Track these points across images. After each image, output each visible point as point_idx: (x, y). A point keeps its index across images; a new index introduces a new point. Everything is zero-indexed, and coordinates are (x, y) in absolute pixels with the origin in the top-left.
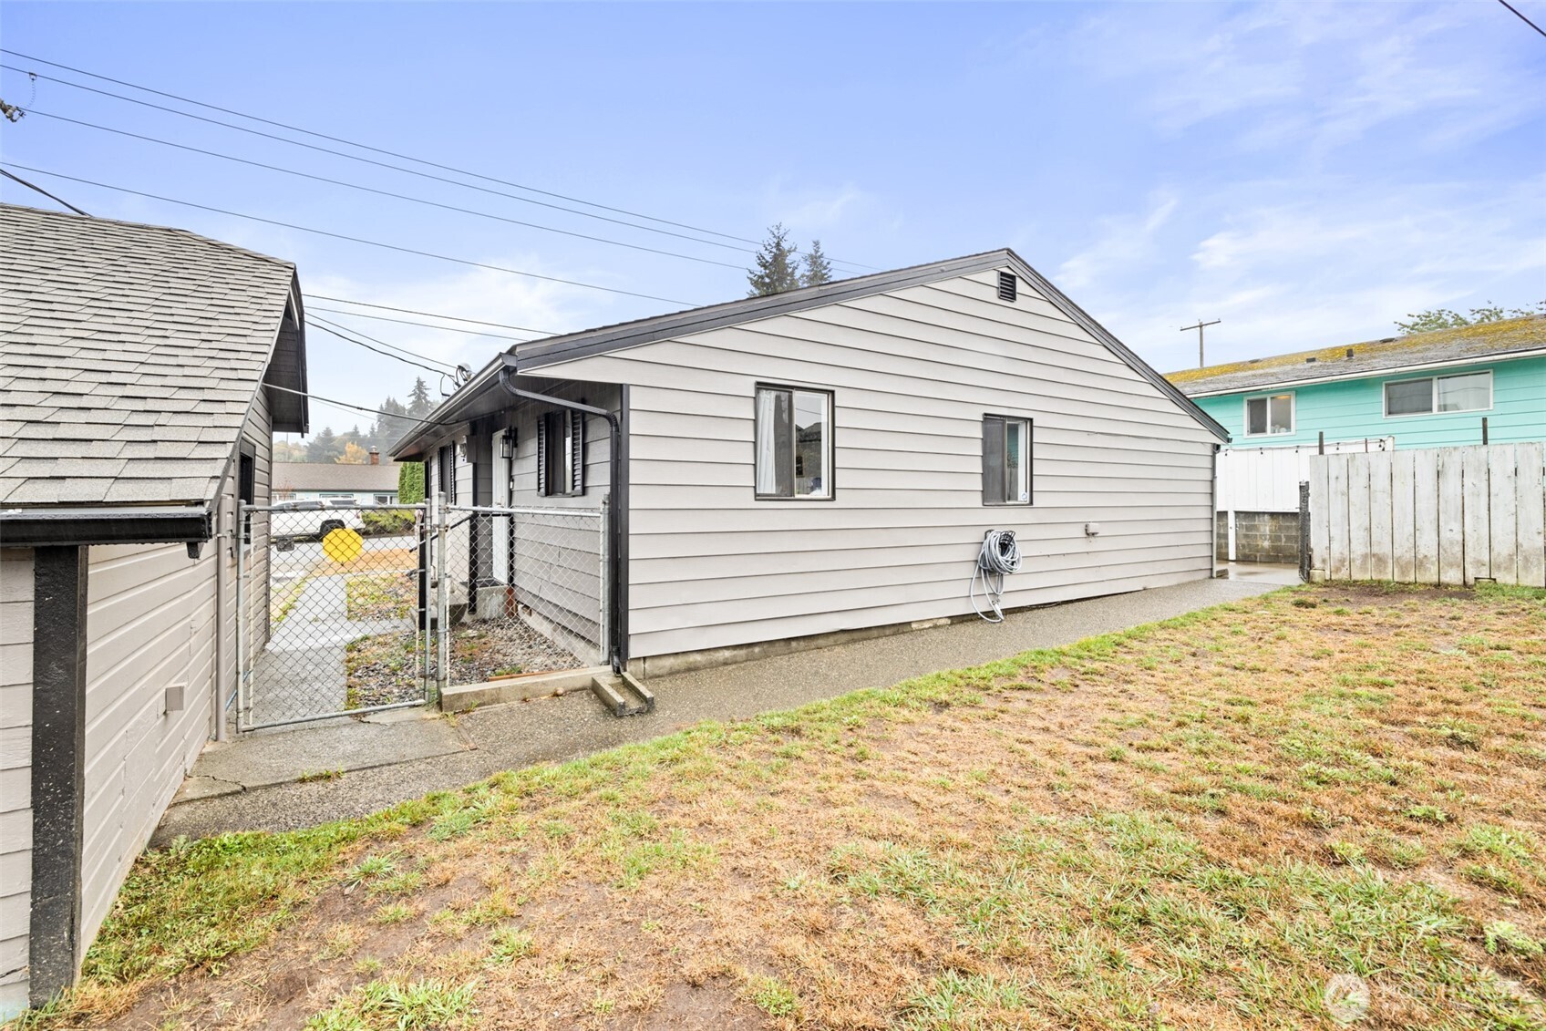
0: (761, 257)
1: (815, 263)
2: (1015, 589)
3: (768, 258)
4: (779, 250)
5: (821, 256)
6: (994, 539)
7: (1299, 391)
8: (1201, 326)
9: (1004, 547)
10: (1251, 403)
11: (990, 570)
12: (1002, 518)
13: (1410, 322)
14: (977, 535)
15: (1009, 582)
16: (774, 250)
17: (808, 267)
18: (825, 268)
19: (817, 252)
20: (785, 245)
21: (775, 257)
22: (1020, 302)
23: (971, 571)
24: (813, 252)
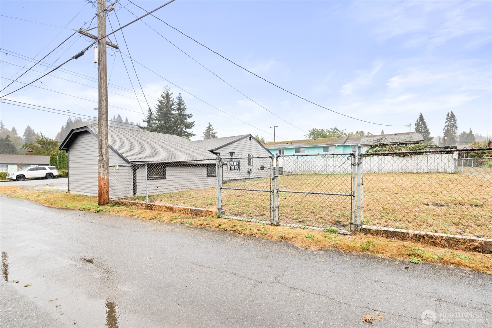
0: (162, 95)
1: (180, 99)
2: (252, 176)
3: (164, 95)
4: (168, 93)
5: (181, 98)
6: (250, 169)
7: (285, 149)
8: (274, 127)
9: (251, 170)
10: (279, 150)
11: (249, 173)
12: (250, 167)
13: (311, 130)
14: (247, 169)
15: (251, 175)
16: (166, 93)
17: (178, 100)
18: (183, 101)
19: (180, 96)
20: (170, 92)
21: (166, 95)
22: (252, 141)
23: (247, 173)
24: (179, 97)
